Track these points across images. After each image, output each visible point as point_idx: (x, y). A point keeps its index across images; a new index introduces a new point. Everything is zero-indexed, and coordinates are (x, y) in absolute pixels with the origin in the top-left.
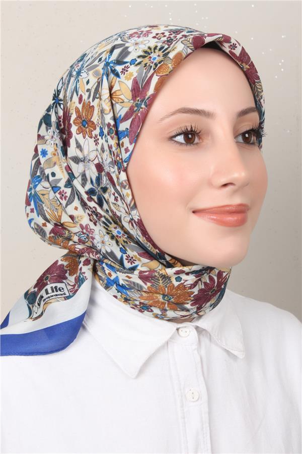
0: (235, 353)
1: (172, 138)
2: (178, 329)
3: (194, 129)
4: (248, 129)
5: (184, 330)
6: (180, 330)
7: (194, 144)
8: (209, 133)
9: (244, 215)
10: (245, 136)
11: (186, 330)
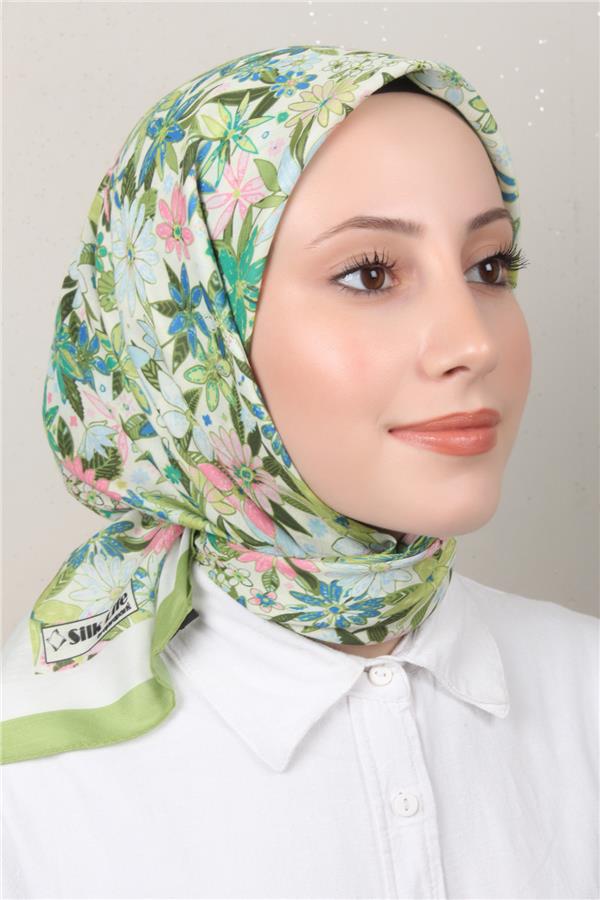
0: (489, 708)
1: (336, 279)
2: (367, 670)
3: (380, 259)
4: (491, 253)
5: (381, 671)
6: (372, 672)
7: (382, 291)
8: (411, 265)
9: (489, 431)
10: (485, 268)
11: (385, 670)
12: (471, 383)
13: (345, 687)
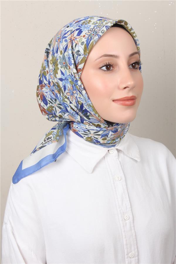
0: (136, 159)
1: (100, 68)
2: (108, 151)
3: (110, 64)
4: (134, 62)
5: (111, 151)
6: (109, 151)
8: (117, 65)
9: (134, 101)
10: (133, 65)
11: (112, 150)
12: (129, 91)
13: (104, 155)
